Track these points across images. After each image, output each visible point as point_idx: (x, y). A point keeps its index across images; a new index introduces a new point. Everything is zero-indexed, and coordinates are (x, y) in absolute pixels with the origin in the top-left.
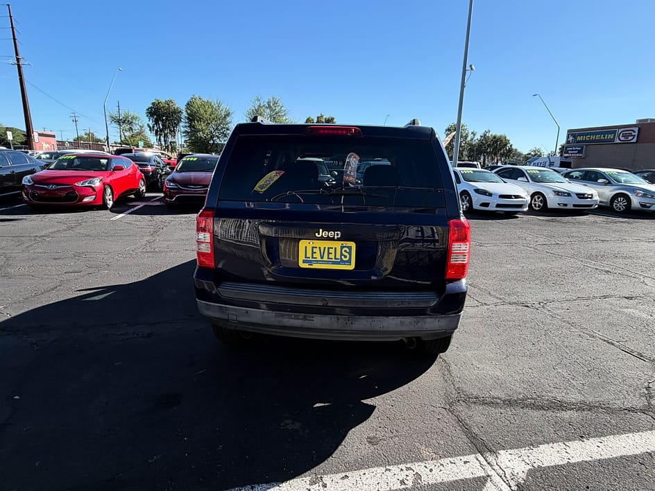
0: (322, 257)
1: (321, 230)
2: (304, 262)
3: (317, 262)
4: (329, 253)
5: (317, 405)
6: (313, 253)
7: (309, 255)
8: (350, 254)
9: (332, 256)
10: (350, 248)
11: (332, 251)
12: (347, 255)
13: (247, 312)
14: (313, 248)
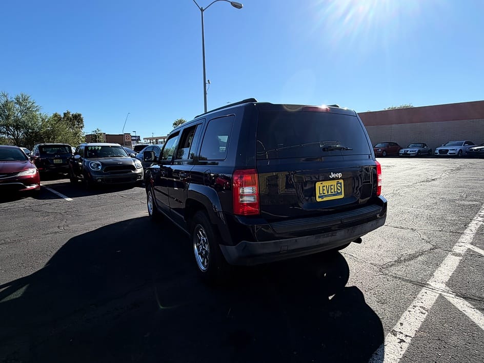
0: (328, 193)
1: (332, 173)
2: (319, 197)
3: (326, 196)
4: (331, 189)
6: (323, 190)
7: (321, 192)
8: (341, 187)
9: (333, 191)
10: (341, 183)
11: (332, 187)
12: (339, 188)
13: (296, 240)
14: (323, 186)
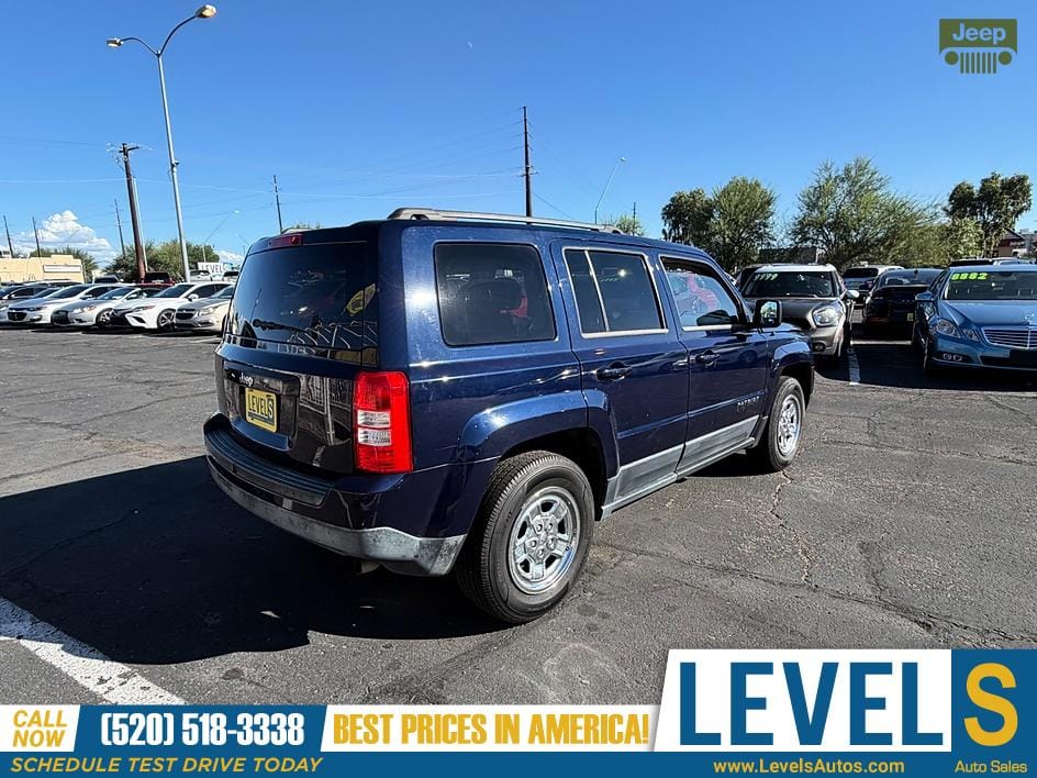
2: (249, 414)
3: (256, 416)
5: (269, 613)
6: (253, 403)
7: (251, 407)
10: (272, 401)
12: (271, 410)
14: (253, 397)
